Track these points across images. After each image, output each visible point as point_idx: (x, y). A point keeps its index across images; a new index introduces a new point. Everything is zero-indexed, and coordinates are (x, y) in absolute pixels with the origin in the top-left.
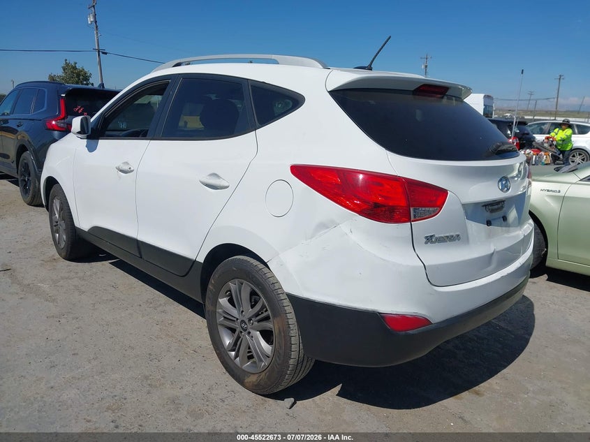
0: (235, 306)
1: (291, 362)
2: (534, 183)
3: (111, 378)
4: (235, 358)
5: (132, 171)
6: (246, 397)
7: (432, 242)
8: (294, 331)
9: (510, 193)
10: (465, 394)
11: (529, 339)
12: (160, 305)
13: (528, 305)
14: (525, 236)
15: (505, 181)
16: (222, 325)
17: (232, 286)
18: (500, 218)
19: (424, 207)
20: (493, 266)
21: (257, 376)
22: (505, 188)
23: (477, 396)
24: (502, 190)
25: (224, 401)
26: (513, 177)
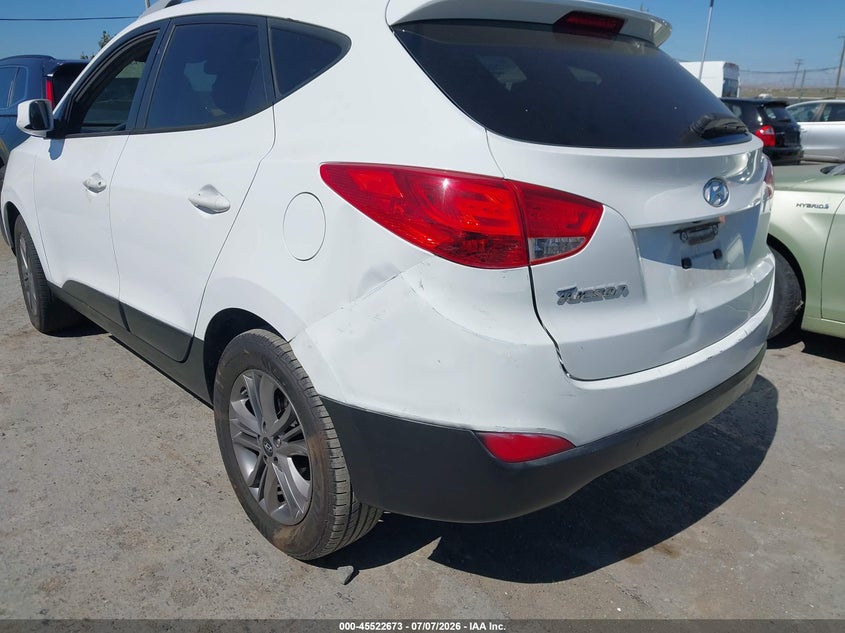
0: (253, 414)
1: (337, 511)
2: (778, 195)
3: (60, 533)
4: (260, 499)
5: (104, 188)
6: (276, 562)
7: (572, 302)
8: (339, 461)
9: (727, 208)
10: (648, 554)
11: (766, 452)
12: (171, 404)
13: (767, 393)
14: (756, 285)
15: (716, 184)
16: (240, 444)
17: (248, 380)
18: (708, 253)
19: (558, 236)
20: (693, 340)
21: (291, 529)
22: (718, 198)
23: (668, 557)
24: (711, 203)
25: (237, 572)
26: (736, 179)
